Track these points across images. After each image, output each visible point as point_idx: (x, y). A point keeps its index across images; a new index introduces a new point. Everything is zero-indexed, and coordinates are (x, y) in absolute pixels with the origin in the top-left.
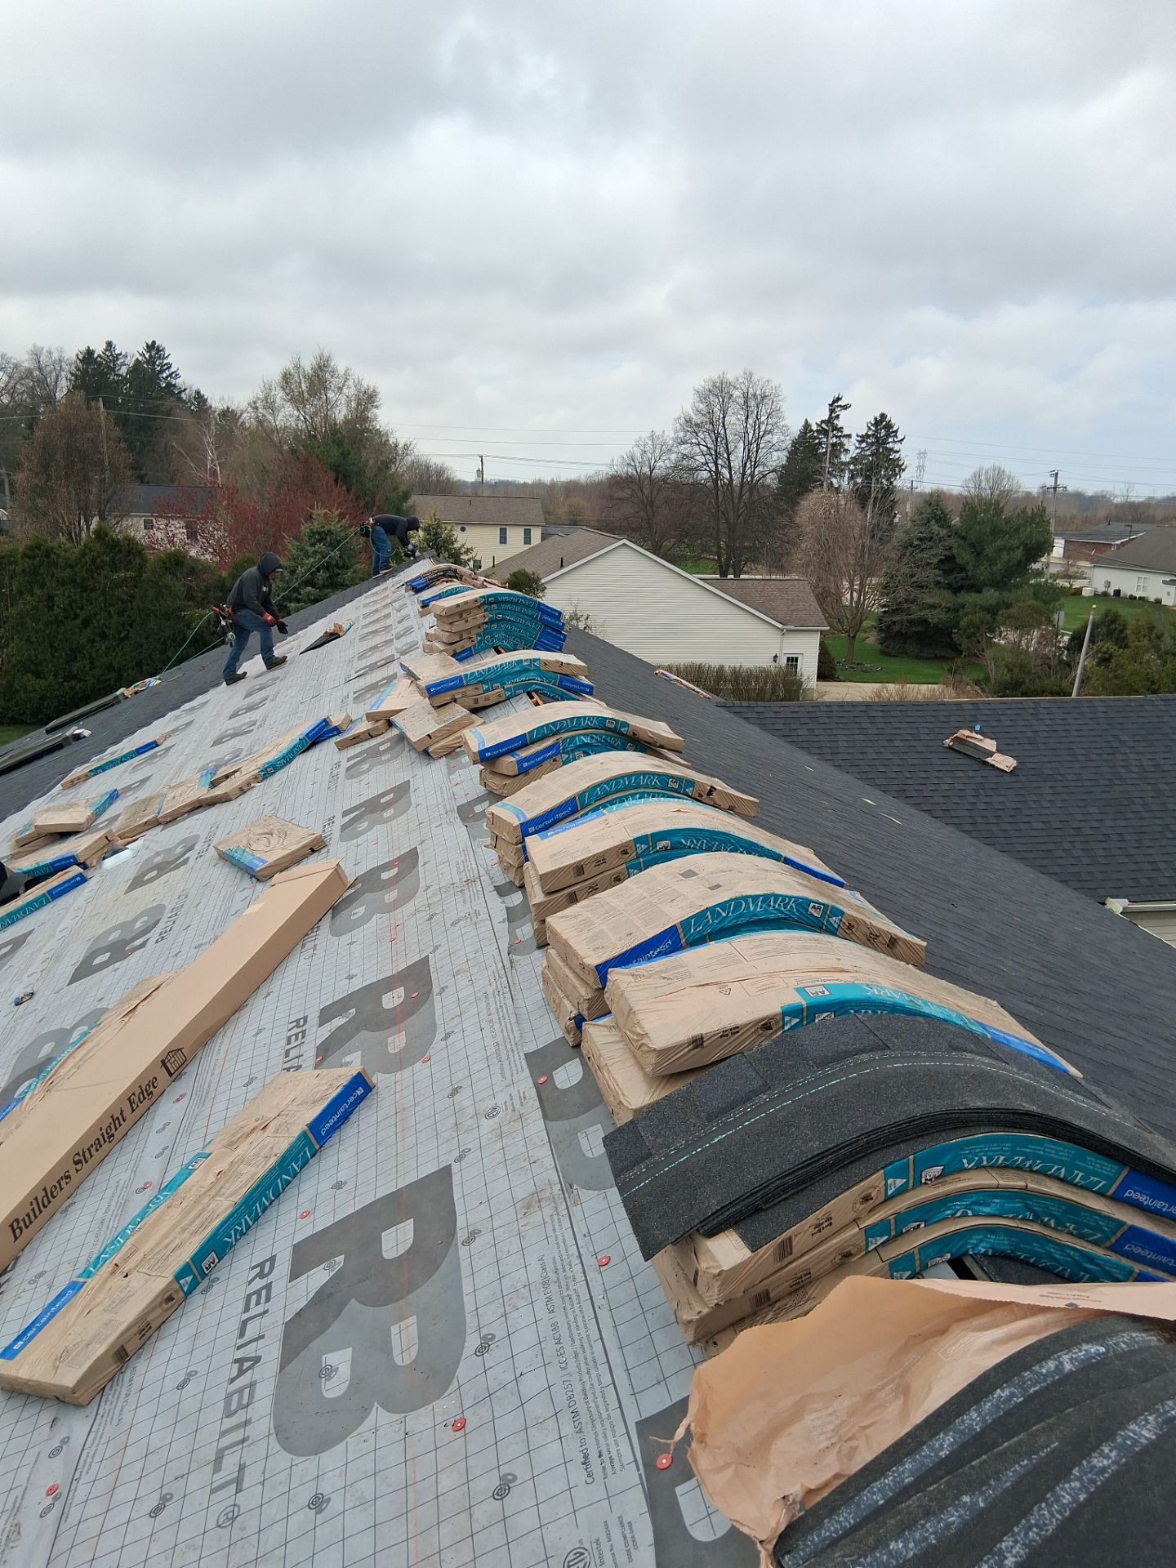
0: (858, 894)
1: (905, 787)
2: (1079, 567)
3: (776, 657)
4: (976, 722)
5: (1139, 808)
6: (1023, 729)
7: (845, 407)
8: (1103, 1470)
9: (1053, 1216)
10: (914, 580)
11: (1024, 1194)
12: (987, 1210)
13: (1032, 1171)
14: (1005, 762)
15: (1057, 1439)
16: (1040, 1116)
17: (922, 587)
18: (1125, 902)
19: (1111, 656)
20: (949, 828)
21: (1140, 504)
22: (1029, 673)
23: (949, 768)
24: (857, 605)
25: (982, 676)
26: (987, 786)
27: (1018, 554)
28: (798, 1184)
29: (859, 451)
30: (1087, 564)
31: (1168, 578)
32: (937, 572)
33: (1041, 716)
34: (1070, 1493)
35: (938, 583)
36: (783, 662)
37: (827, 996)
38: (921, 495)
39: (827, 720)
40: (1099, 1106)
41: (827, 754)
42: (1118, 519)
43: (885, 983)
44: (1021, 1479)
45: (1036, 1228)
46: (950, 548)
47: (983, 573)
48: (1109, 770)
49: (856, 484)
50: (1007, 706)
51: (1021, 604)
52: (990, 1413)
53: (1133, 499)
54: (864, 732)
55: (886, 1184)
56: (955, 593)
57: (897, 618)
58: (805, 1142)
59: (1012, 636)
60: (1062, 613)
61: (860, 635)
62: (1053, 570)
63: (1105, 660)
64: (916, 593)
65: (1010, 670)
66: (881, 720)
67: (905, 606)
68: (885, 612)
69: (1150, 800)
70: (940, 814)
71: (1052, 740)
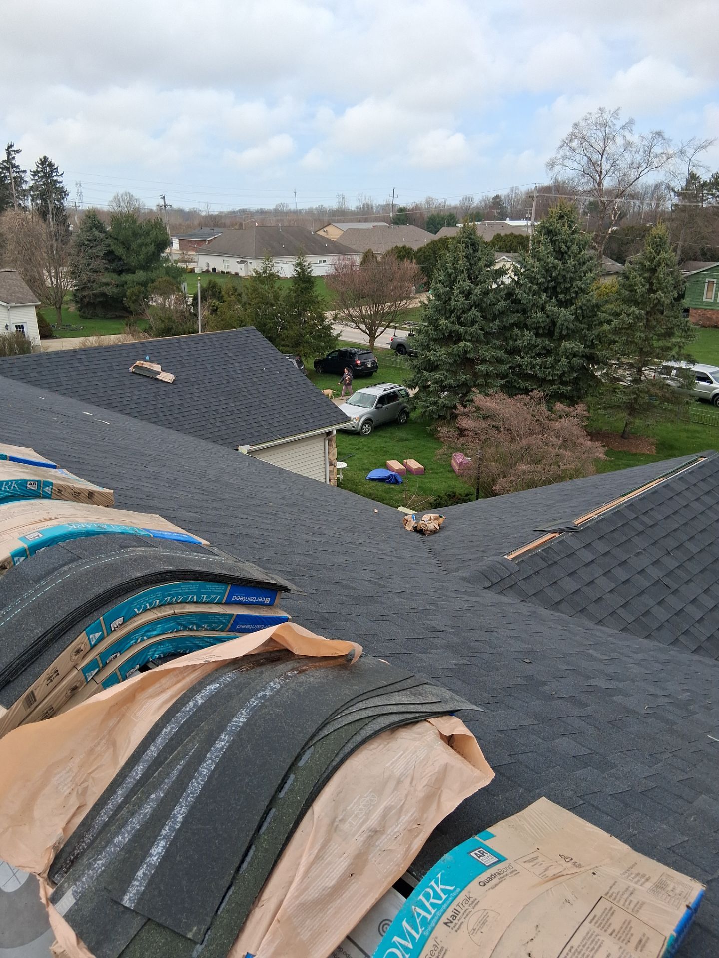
0: (65, 470)
1: (111, 401)
2: (190, 256)
3: (7, 326)
4: (146, 354)
5: (246, 393)
6: (175, 356)
7: (18, 151)
8: (222, 748)
9: (193, 624)
10: (90, 267)
11: (175, 617)
12: (155, 633)
13: (178, 603)
14: (168, 377)
15: (198, 742)
16: (175, 571)
17: (97, 272)
18: (248, 447)
19: (217, 308)
20: (144, 422)
21: (217, 216)
22: (174, 322)
23: (136, 385)
24: (57, 287)
25: (147, 327)
26: (161, 393)
27: (152, 248)
28: (32, 658)
29: (34, 182)
30: (194, 253)
31: (239, 260)
32: (104, 261)
33: (183, 347)
34: (206, 768)
35: (107, 269)
36: (13, 329)
37: (41, 537)
38: (83, 211)
39: (49, 365)
40: (213, 557)
41: (55, 387)
42: (206, 225)
43: (80, 520)
44: (181, 772)
45: (185, 633)
46: (109, 246)
47: (133, 261)
48: (226, 374)
49: (37, 204)
50: (161, 343)
51: (160, 280)
52: (161, 743)
53: (212, 213)
54: (76, 369)
55: (89, 639)
56: (119, 275)
57: (85, 294)
58: (32, 631)
59: (160, 300)
60: (186, 284)
61: (64, 306)
62: (175, 258)
63: (214, 311)
64: (94, 276)
65: (163, 321)
66: (86, 360)
67: (89, 285)
68: (77, 290)
69: (250, 388)
70: (137, 414)
71: (192, 361)
